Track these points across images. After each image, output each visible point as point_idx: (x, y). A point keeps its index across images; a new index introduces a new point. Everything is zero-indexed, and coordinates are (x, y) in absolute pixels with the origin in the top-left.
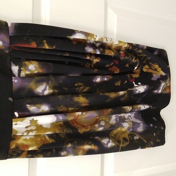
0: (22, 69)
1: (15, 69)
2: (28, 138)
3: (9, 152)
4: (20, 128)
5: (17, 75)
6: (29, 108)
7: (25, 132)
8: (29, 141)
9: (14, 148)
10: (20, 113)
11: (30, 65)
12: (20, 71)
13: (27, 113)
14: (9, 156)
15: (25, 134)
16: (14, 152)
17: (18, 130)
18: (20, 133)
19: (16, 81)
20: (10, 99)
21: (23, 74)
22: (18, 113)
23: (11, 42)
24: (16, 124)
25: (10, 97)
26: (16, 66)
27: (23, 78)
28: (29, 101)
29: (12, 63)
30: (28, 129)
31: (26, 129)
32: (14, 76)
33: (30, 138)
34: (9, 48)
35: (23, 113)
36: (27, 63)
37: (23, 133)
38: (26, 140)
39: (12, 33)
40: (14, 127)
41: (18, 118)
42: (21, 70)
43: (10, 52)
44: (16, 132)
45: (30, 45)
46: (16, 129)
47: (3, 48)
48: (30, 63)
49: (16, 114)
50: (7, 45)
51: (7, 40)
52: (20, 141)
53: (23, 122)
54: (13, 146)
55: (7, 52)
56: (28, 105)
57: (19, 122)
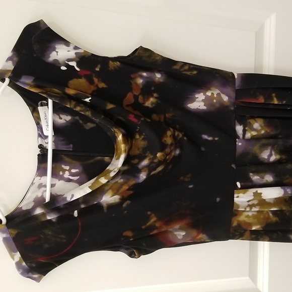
0: (246, 128)
1: (239, 129)
2: (250, 214)
3: (231, 230)
4: (242, 202)
5: (241, 136)
6: (252, 177)
7: (247, 207)
8: (251, 219)
9: (236, 226)
10: (242, 184)
11: (254, 124)
12: (244, 131)
13: (250, 184)
14: (231, 235)
15: (248, 209)
16: (235, 231)
17: (240, 203)
18: (242, 208)
19: (240, 144)
20: (233, 166)
21: (248, 135)
22: (240, 183)
23: (237, 97)
24: (238, 197)
25: (233, 163)
26: (241, 125)
27: (248, 140)
28: (253, 170)
29: (236, 121)
30: (250, 203)
31: (247, 203)
32: (238, 137)
33: (253, 214)
34: (234, 104)
35: (246, 183)
36: (251, 121)
37: (245, 209)
38: (248, 216)
39: (238, 87)
40: (236, 200)
41: (241, 189)
42: (246, 130)
43: (235, 108)
44: (238, 206)
45: (257, 99)
46: (237, 203)
47: (228, 104)
48: (255, 120)
49: (238, 184)
50: (233, 100)
51: (233, 94)
52: (242, 218)
53: (246, 195)
54: (235, 224)
55: (232, 108)
56: (251, 174)
57: (241, 195)
